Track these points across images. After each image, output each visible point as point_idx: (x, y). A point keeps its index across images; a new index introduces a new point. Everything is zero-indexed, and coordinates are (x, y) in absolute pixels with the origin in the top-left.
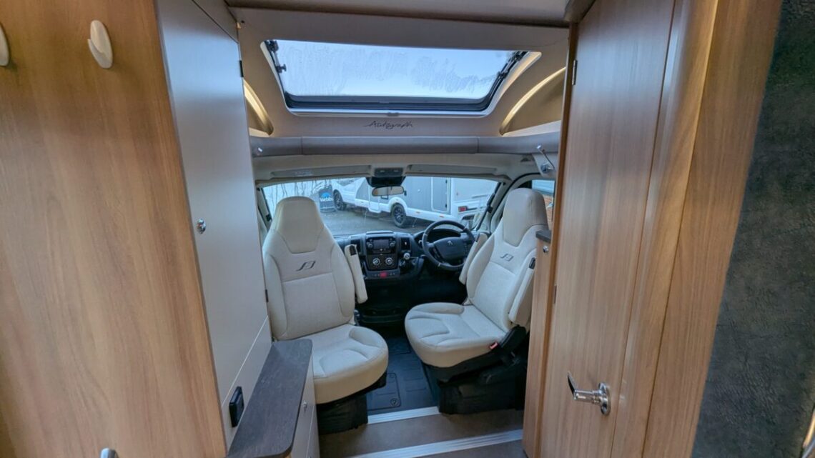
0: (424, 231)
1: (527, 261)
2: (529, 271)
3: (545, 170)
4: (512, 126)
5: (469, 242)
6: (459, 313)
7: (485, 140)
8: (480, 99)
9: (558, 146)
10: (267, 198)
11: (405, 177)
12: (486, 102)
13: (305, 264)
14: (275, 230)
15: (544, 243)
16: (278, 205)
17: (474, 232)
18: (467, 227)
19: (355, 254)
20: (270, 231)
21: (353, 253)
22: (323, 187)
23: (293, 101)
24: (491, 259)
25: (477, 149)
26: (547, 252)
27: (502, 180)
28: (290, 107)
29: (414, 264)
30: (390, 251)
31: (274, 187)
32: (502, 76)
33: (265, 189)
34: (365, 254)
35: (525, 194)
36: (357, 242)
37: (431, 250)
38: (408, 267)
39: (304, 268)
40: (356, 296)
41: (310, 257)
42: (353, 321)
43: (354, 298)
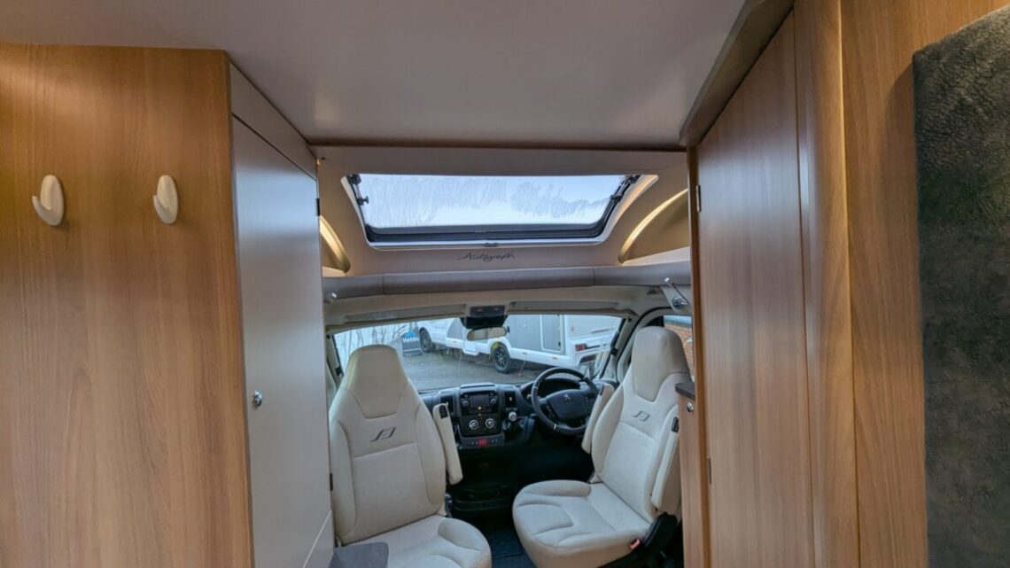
0: (534, 382)
1: (668, 421)
2: (672, 435)
3: (678, 305)
4: (632, 253)
5: (592, 396)
6: (584, 495)
7: (602, 270)
8: (592, 224)
9: (690, 277)
10: (337, 347)
11: (506, 317)
12: (599, 227)
13: (381, 433)
14: (346, 389)
15: (688, 399)
16: (350, 357)
17: (596, 381)
18: (588, 375)
19: (446, 416)
20: (339, 390)
21: (443, 415)
22: (407, 331)
23: (375, 234)
24: (621, 419)
25: (594, 281)
26: (693, 411)
27: (627, 315)
28: (371, 240)
29: (522, 426)
30: (490, 410)
31: (348, 333)
32: (616, 200)
33: (336, 336)
34: (459, 413)
35: (656, 333)
36: (448, 399)
37: (543, 408)
38: (515, 431)
39: (381, 437)
40: (447, 474)
41: (386, 422)
42: (443, 510)
43: (445, 475)
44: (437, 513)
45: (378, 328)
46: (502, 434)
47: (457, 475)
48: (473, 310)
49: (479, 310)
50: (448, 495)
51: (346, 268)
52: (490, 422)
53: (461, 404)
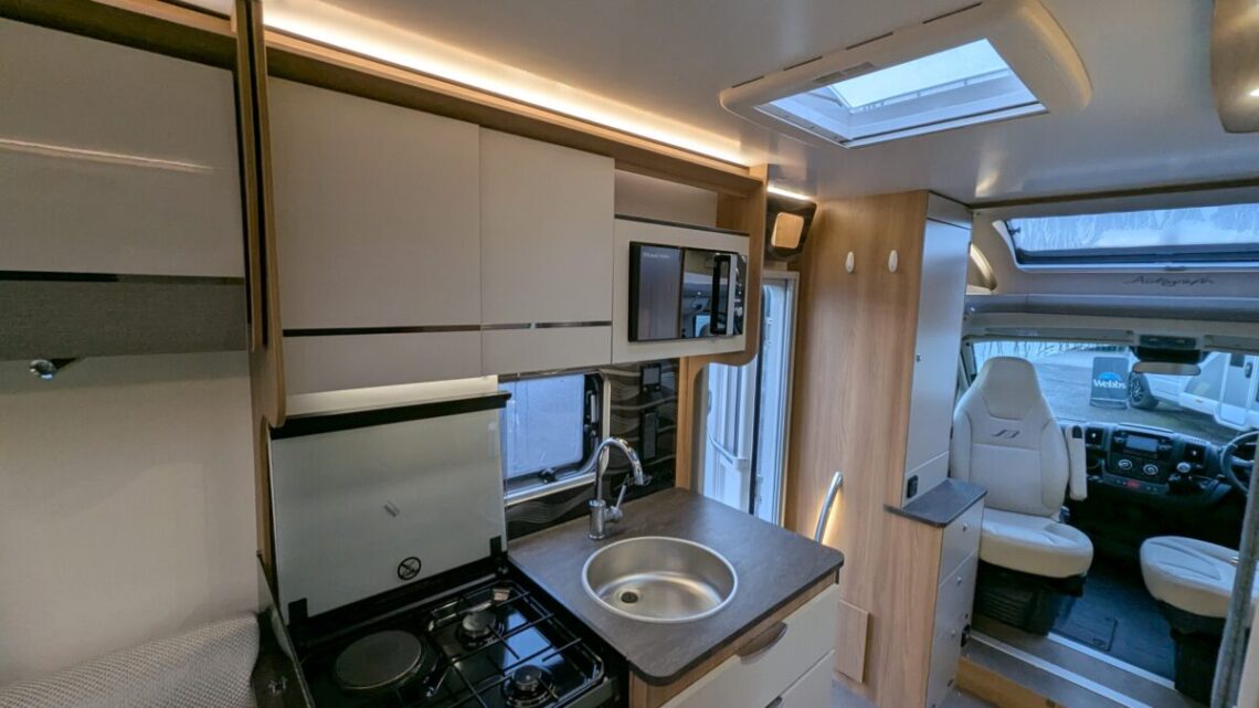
11: (1204, 353)
13: (1003, 432)
14: (977, 388)
16: (987, 364)
19: (1080, 439)
23: (1026, 257)
28: (1021, 263)
29: (1200, 485)
30: (1156, 457)
31: (988, 344)
33: (975, 344)
34: (1108, 448)
36: (1099, 432)
38: (1189, 488)
39: (1002, 435)
40: (1067, 486)
41: (1012, 425)
42: (1057, 517)
43: (1065, 487)
44: (1049, 517)
45: (1021, 344)
46: (1167, 485)
47: (1080, 491)
48: (1144, 338)
49: (1152, 340)
50: (1064, 508)
51: (993, 286)
52: (1151, 469)
53: (1114, 441)
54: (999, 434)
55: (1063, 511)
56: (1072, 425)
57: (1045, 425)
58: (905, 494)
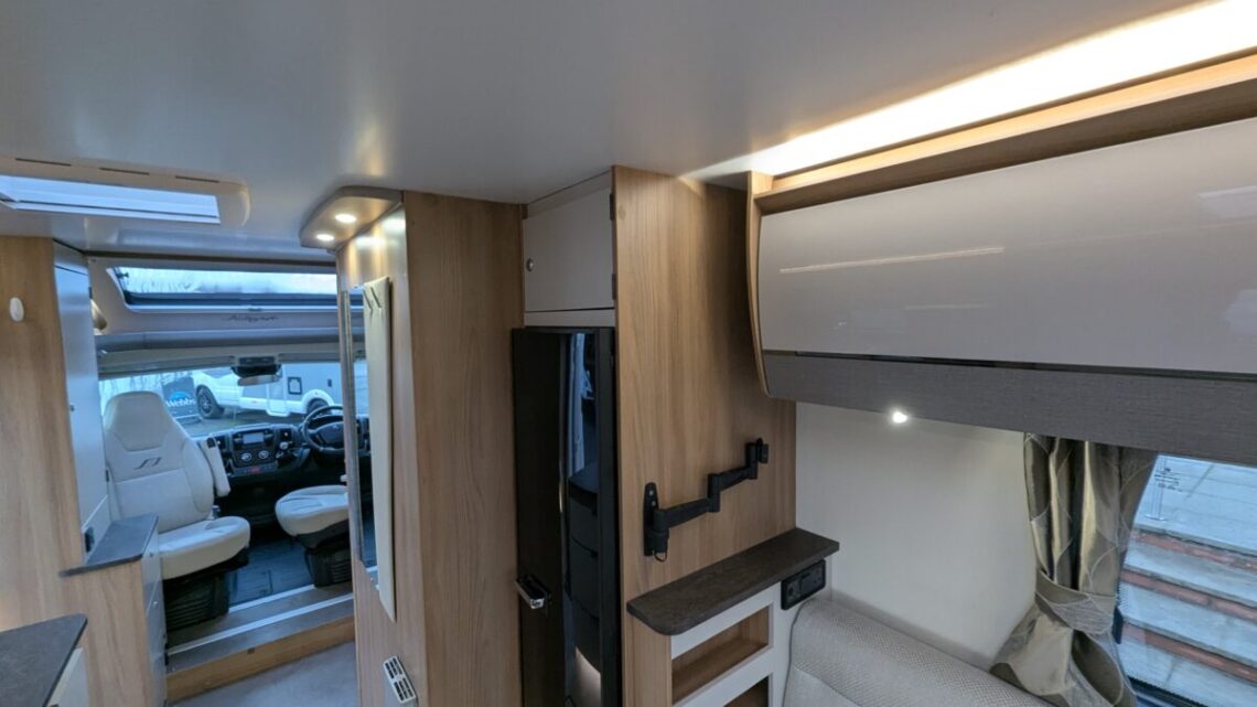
0: (306, 419)
11: (279, 366)
13: (146, 462)
23: (135, 299)
28: (130, 303)
29: (295, 455)
30: (264, 445)
34: (231, 449)
37: (313, 437)
38: (288, 458)
39: (146, 465)
40: (215, 489)
41: (154, 453)
42: (211, 516)
43: (212, 491)
44: (204, 520)
46: (276, 462)
47: (225, 489)
48: (242, 360)
49: (249, 361)
50: (216, 507)
51: (101, 327)
52: (264, 454)
53: (234, 442)
54: (142, 466)
55: (214, 510)
56: (206, 438)
57: (183, 446)
58: (84, 548)
